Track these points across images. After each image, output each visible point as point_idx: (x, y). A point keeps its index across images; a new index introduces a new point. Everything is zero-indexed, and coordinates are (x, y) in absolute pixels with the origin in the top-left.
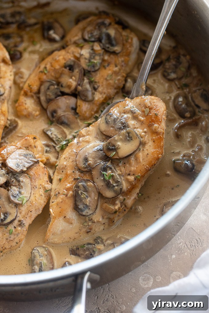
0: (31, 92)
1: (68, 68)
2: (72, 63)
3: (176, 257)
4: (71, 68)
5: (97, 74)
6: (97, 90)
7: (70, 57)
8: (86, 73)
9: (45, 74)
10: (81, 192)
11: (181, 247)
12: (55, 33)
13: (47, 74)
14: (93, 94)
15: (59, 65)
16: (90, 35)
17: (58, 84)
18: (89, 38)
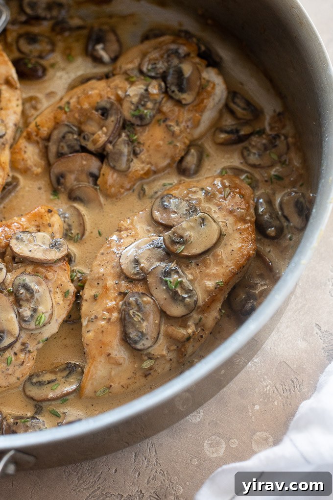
0: (37, 135)
1: (100, 112)
2: (108, 106)
3: (260, 409)
4: (105, 112)
5: (144, 131)
6: (138, 156)
7: (109, 95)
8: (125, 125)
9: (66, 113)
10: (133, 312)
11: (268, 392)
12: (104, 49)
13: (68, 113)
14: (130, 161)
15: (90, 104)
16: (150, 67)
17: (80, 132)
18: (149, 70)
